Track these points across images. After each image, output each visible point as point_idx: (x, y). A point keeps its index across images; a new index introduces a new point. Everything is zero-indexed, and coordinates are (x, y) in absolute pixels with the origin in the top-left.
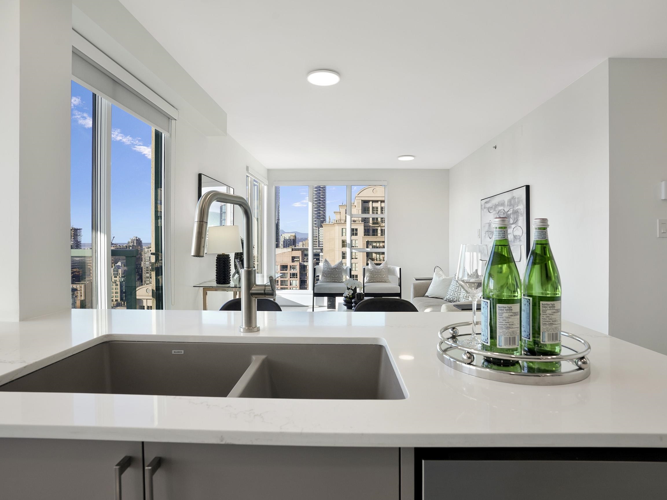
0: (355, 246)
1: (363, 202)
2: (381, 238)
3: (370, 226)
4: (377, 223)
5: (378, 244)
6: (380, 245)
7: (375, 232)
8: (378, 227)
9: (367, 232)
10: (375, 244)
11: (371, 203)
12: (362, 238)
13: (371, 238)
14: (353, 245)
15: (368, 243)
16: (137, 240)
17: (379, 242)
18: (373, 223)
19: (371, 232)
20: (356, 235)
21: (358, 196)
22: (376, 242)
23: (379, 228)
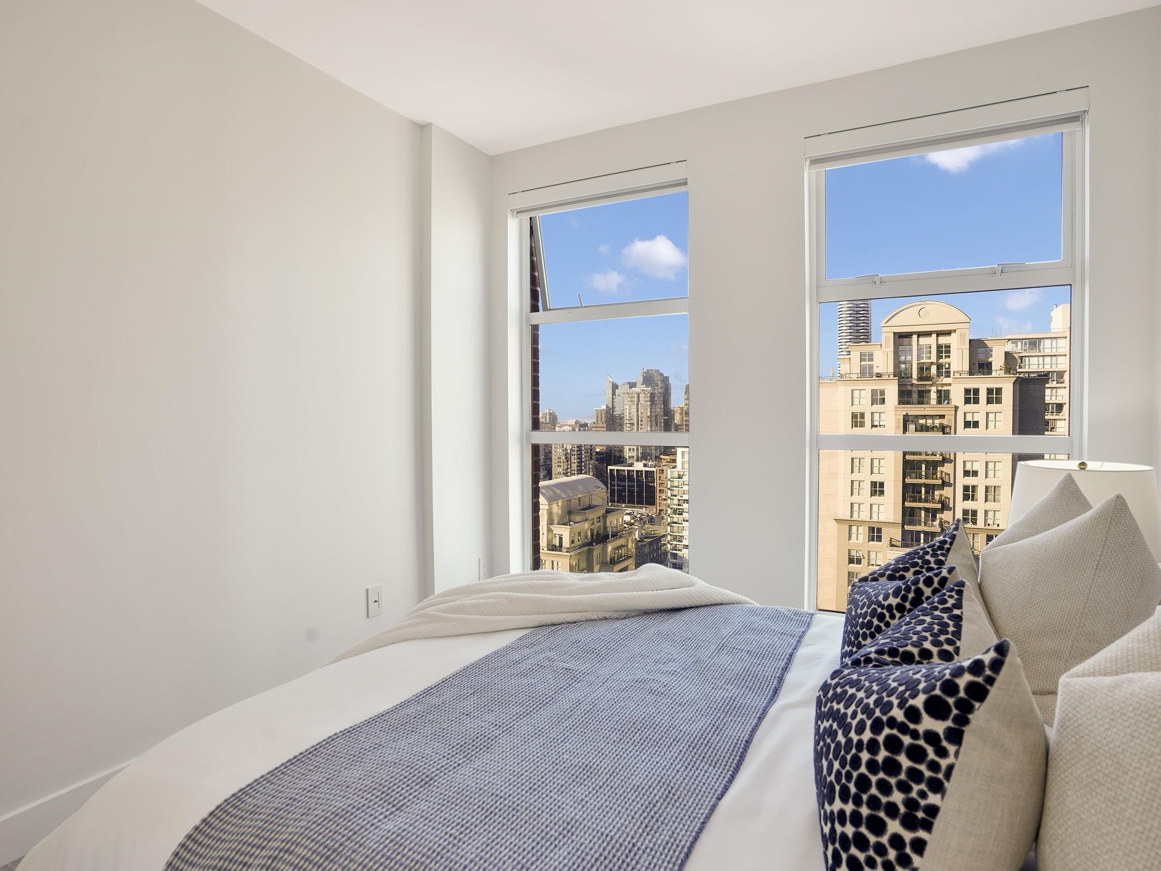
0: (880, 426)
1: (897, 336)
2: (935, 409)
3: (912, 385)
4: (929, 378)
5: (930, 422)
6: (933, 423)
7: (923, 397)
8: (932, 385)
9: (905, 396)
10: (922, 421)
11: (915, 337)
12: (894, 409)
13: (914, 410)
14: (876, 423)
15: (906, 420)
16: (550, 414)
17: (932, 417)
18: (920, 379)
19: (915, 396)
20: (881, 404)
21: (887, 325)
22: (924, 417)
23: (934, 389)
